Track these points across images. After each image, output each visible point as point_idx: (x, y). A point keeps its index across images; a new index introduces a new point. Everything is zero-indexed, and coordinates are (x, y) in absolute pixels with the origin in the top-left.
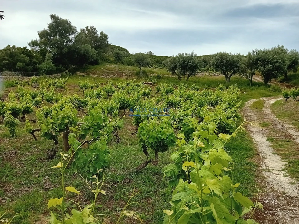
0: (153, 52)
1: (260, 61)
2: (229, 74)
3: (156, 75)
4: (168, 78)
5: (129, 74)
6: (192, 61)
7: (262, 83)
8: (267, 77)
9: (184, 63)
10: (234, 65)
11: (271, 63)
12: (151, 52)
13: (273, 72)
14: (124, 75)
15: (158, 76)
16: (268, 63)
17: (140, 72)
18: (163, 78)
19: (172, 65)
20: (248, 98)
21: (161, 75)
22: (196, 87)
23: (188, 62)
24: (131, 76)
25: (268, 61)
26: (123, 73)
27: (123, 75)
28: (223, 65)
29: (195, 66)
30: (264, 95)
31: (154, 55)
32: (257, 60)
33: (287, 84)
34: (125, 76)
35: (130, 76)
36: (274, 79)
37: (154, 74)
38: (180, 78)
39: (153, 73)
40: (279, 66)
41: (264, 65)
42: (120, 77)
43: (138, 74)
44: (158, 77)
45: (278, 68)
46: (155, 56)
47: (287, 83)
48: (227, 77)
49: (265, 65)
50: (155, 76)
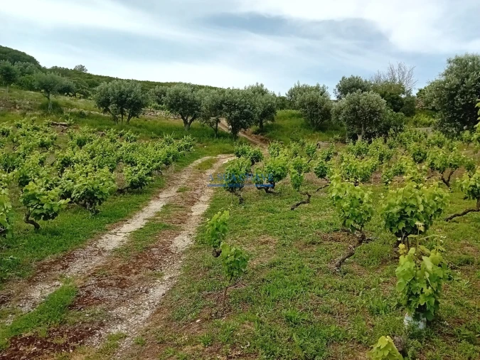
0: (86, 67)
1: (226, 104)
2: (189, 118)
3: (78, 111)
4: (98, 117)
5: (27, 107)
6: (132, 95)
7: (227, 134)
8: (237, 125)
9: (121, 96)
10: (194, 107)
11: (238, 108)
12: (82, 68)
13: (241, 121)
14: (18, 108)
15: (81, 113)
16: (236, 108)
17: (47, 105)
18: (89, 116)
19: (103, 98)
21: (85, 112)
22: (132, 135)
23: (127, 96)
24: (32, 110)
25: (235, 106)
26: (15, 103)
27: (15, 108)
28: (179, 105)
29: (138, 103)
31: (88, 72)
32: (223, 102)
33: (262, 137)
34: (20, 109)
35: (28, 110)
36: (243, 130)
37: (74, 110)
38: (115, 119)
39: (72, 107)
40: (248, 113)
41: (229, 111)
42: (9, 111)
43: (44, 107)
44: (81, 115)
45: (248, 117)
46: (89, 74)
47: (262, 135)
48: (185, 122)
49: (231, 110)
50: (75, 112)
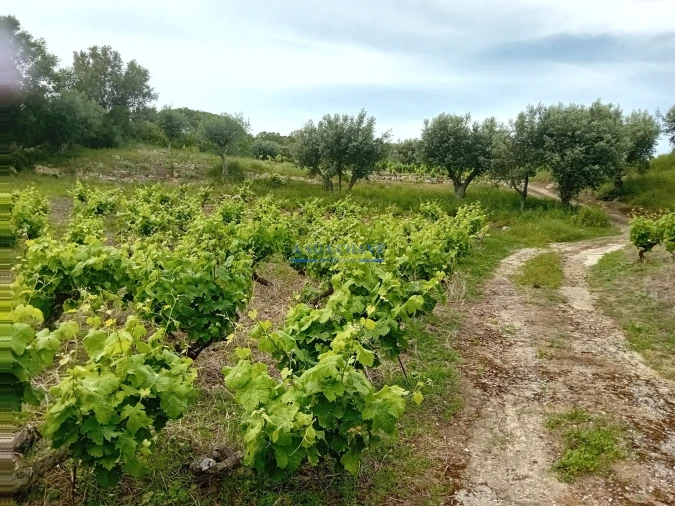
1: (551, 136)
2: (466, 174)
3: (269, 176)
4: (302, 185)
5: (189, 173)
7: (554, 201)
8: (569, 184)
9: (338, 141)
10: (477, 150)
11: (581, 141)
13: (587, 169)
14: (176, 175)
15: (274, 180)
16: (574, 140)
17: (221, 169)
18: (288, 185)
19: (306, 148)
20: (511, 244)
21: (282, 178)
23: (350, 141)
24: (197, 178)
25: (573, 136)
26: (173, 168)
27: (172, 175)
28: (447, 150)
29: (369, 153)
30: (563, 235)
32: (544, 130)
33: (623, 205)
34: (179, 176)
35: (193, 178)
36: (589, 190)
37: (265, 175)
38: (328, 185)
39: (262, 170)
40: (603, 151)
41: (561, 149)
43: (215, 173)
44: (275, 183)
45: (602, 158)
47: (621, 201)
48: (457, 184)
50: (266, 179)
